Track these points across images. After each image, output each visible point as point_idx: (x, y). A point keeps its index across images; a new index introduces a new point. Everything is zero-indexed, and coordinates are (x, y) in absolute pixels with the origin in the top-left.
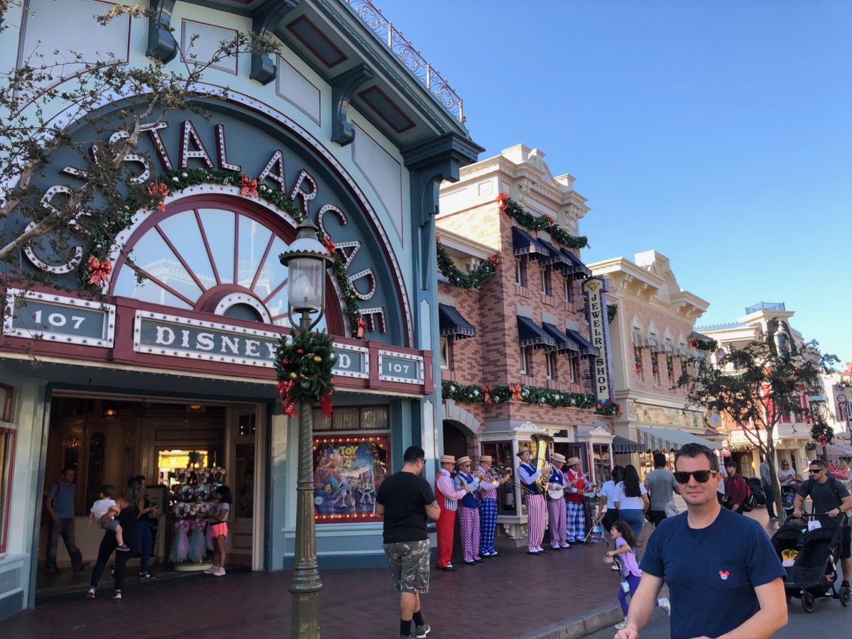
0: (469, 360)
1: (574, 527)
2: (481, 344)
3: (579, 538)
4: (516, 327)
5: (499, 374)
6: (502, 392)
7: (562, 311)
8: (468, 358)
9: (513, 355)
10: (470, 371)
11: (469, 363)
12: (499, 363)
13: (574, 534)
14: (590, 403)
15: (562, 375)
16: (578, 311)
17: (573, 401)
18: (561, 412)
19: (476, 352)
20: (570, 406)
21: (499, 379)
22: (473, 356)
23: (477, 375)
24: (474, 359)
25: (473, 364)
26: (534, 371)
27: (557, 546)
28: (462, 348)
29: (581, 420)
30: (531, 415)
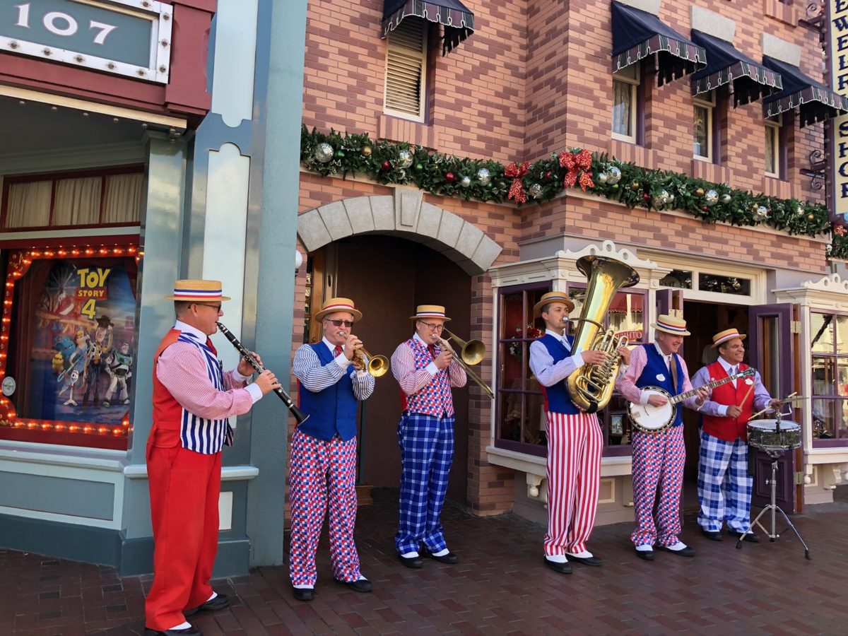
0: (483, 108)
1: (721, 497)
2: (525, 77)
3: (735, 524)
4: (603, 27)
5: (551, 135)
6: (546, 171)
7: (755, 15)
8: (481, 102)
9: (590, 91)
10: (482, 132)
11: (481, 114)
12: (552, 111)
13: (721, 513)
14: (814, 221)
15: (743, 155)
16: (802, 23)
17: (763, 211)
18: (726, 236)
19: (508, 93)
20: (752, 223)
21: (550, 148)
22: (499, 101)
23: (506, 144)
24: (498, 106)
25: (496, 118)
26: (655, 137)
27: (647, 547)
28: (467, 77)
29: (789, 258)
30: (635, 233)
